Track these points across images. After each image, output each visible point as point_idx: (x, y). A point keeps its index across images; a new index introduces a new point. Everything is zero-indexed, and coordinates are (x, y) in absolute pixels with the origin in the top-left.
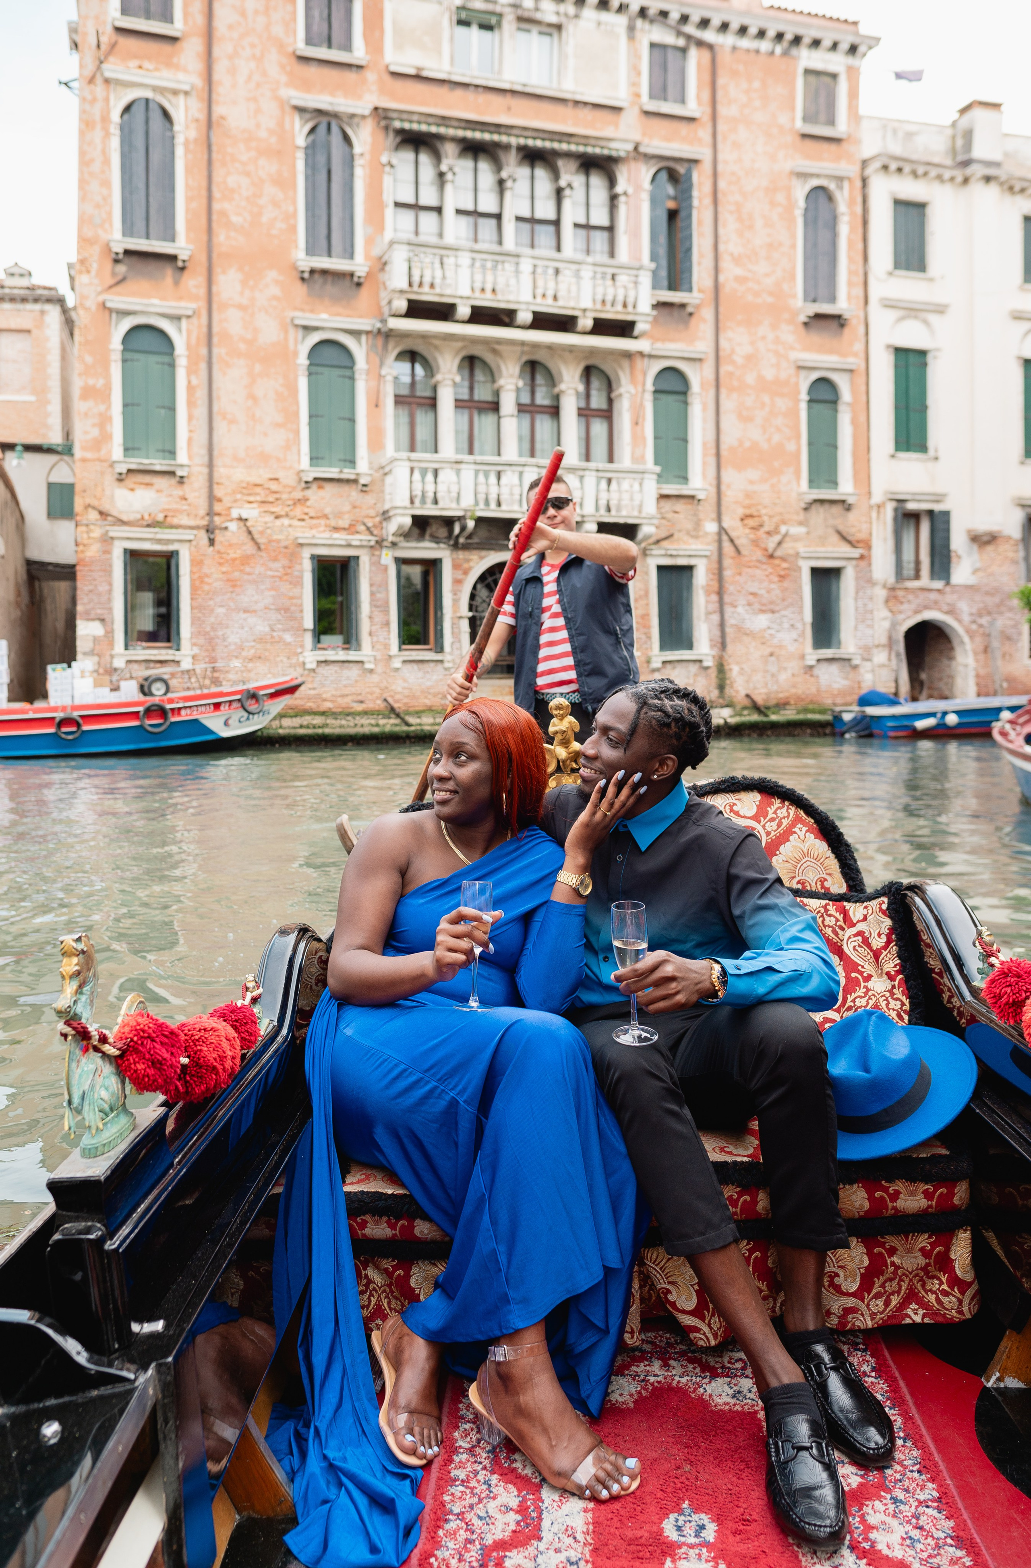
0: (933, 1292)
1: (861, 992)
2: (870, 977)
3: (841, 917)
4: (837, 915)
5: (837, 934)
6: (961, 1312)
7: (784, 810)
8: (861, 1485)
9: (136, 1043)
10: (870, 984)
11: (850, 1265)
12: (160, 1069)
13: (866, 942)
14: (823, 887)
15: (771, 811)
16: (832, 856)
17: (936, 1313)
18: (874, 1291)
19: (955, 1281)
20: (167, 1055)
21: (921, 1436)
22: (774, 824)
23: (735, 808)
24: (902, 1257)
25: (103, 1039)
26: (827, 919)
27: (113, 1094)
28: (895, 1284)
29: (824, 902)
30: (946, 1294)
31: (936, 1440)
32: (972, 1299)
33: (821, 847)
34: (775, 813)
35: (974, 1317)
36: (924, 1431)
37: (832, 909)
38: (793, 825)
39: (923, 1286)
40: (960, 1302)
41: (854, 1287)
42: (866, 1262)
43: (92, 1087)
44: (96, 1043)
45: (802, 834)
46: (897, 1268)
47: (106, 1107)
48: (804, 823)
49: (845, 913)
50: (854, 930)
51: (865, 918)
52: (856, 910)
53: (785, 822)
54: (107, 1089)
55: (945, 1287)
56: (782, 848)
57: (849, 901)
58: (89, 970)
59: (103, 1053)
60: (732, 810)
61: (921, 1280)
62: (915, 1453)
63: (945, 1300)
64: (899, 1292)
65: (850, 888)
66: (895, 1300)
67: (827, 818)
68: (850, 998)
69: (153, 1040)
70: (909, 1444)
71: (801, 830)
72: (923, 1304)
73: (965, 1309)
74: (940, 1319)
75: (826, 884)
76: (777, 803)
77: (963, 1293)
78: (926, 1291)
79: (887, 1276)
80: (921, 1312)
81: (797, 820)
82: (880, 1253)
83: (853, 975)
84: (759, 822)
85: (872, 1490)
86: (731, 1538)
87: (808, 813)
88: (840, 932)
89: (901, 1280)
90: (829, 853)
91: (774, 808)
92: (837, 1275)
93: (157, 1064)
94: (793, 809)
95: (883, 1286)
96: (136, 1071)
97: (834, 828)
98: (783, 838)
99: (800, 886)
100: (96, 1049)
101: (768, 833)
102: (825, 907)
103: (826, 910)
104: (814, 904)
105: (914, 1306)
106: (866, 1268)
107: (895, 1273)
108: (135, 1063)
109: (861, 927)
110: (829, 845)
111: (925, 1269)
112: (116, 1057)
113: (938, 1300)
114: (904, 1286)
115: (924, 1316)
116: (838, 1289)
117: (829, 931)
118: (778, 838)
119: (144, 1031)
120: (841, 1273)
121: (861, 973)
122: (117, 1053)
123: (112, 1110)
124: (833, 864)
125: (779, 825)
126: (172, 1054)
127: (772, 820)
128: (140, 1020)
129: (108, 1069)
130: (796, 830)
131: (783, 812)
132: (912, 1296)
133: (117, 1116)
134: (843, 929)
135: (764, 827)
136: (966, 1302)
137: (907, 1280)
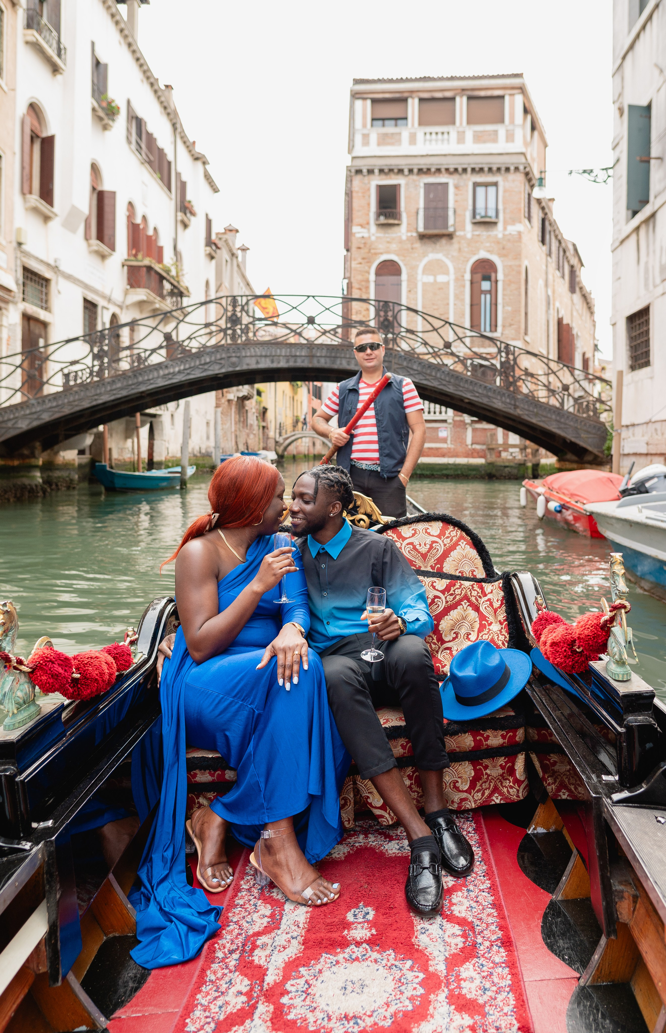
0: (506, 787)
1: (486, 632)
2: (492, 623)
3: (480, 591)
4: (478, 590)
5: (477, 600)
6: (518, 796)
7: (455, 532)
8: (454, 885)
9: (42, 664)
10: (491, 627)
11: (465, 776)
12: (56, 679)
13: (491, 604)
14: (473, 574)
15: (447, 532)
16: (479, 558)
17: (506, 798)
18: (477, 789)
19: (517, 781)
20: (61, 671)
21: (489, 859)
22: (449, 540)
23: (428, 531)
24: (491, 770)
25: (20, 662)
26: (473, 592)
27: (26, 694)
28: (487, 784)
29: (472, 583)
30: (511, 787)
31: (496, 861)
32: (524, 789)
33: (473, 553)
34: (450, 533)
35: (525, 798)
36: (491, 857)
37: (476, 587)
38: (459, 540)
39: (501, 784)
40: (518, 791)
41: (466, 787)
42: (473, 774)
43: (11, 689)
44: (15, 664)
45: (463, 546)
46: (489, 776)
47: (21, 701)
48: (465, 540)
49: (482, 588)
50: (486, 598)
51: (492, 592)
52: (488, 587)
53: (455, 539)
54: (22, 691)
55: (511, 784)
56: (452, 553)
57: (485, 582)
58: (11, 622)
59: (20, 670)
60: (426, 532)
61: (501, 781)
62: (485, 867)
63: (511, 790)
64: (489, 788)
65: (487, 575)
66: (487, 793)
67: (477, 537)
68: (480, 635)
69: (53, 663)
70: (482, 863)
71: (463, 543)
72: (501, 794)
73: (520, 795)
74: (508, 801)
75: (475, 573)
76: (451, 528)
77: (519, 787)
78: (503, 787)
79: (483, 780)
80: (500, 798)
81: (461, 538)
82: (480, 769)
83: (483, 622)
84: (440, 539)
85: (459, 887)
86: (381, 917)
87: (467, 534)
88: (479, 599)
89: (491, 782)
90: (477, 556)
91: (449, 531)
92: (457, 782)
93: (55, 676)
94: (459, 531)
95: (481, 786)
96: (41, 680)
97: (480, 542)
98: (453, 548)
99: (460, 574)
100: (15, 668)
101: (445, 545)
102: (472, 586)
103: (473, 587)
104: (467, 584)
105: (496, 795)
106: (473, 777)
107: (487, 778)
108: (41, 676)
109: (489, 596)
110: (478, 552)
111: (502, 775)
112: (29, 673)
113: (508, 791)
114: (492, 785)
115: (501, 800)
116: (457, 789)
117: (473, 599)
118: (450, 547)
119: (47, 658)
120: (459, 780)
121: (487, 621)
122: (30, 670)
123: (25, 703)
124: (479, 562)
125: (451, 540)
126: (65, 671)
127: (448, 537)
128: (46, 651)
129: (23, 679)
130: (460, 543)
131: (453, 534)
132: (496, 790)
133: (28, 706)
134: (480, 597)
135: (443, 541)
136: (521, 791)
137: (493, 782)
